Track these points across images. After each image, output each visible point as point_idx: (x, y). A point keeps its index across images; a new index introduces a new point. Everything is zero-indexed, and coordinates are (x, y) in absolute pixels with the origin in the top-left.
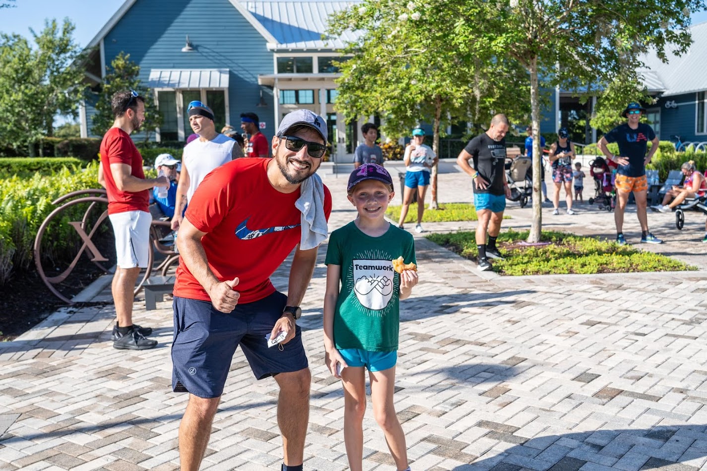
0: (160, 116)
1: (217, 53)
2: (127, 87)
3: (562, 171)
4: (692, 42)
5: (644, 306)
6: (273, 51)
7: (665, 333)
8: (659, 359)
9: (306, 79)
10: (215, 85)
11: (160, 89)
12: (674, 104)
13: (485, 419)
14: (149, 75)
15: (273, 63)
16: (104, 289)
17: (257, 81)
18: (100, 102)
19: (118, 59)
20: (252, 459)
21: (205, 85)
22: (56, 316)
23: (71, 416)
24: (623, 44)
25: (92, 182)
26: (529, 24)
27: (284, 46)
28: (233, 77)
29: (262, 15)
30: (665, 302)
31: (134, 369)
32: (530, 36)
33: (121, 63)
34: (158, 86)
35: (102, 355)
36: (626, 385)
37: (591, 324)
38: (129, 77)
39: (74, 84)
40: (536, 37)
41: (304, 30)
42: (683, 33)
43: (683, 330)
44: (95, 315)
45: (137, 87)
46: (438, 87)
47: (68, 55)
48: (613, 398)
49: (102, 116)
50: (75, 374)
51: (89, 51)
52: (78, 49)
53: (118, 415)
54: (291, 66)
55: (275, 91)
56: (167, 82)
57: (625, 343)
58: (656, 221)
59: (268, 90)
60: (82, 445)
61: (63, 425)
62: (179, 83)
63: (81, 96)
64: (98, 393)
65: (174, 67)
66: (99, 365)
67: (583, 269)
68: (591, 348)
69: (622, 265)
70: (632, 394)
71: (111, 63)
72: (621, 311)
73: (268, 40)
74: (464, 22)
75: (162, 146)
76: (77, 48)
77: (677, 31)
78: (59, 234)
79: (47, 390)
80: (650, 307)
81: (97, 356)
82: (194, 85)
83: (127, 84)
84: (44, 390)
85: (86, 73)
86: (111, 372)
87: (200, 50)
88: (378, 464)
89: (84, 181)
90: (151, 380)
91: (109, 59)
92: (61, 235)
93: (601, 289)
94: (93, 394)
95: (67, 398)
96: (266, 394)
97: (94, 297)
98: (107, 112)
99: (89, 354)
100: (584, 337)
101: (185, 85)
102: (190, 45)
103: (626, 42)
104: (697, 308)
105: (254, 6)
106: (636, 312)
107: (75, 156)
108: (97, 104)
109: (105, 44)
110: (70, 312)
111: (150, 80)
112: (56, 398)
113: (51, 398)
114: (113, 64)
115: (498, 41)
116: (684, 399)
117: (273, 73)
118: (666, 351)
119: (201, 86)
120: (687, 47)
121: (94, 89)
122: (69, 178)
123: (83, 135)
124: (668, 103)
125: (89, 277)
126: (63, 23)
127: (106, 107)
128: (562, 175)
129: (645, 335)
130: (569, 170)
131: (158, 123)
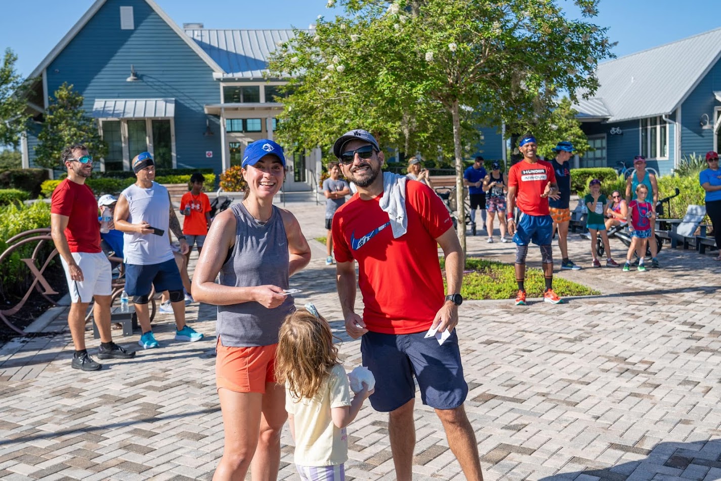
0: (104, 146)
1: (162, 82)
2: (71, 118)
3: (495, 201)
4: (600, 86)
5: (540, 326)
6: (219, 80)
7: (549, 350)
8: (534, 371)
9: (253, 109)
10: (160, 114)
11: (104, 119)
12: (618, 130)
13: (378, 420)
14: (93, 105)
15: (219, 92)
16: (54, 320)
17: (203, 110)
18: (44, 133)
19: (61, 89)
20: (185, 454)
21: (150, 114)
22: (10, 345)
23: (32, 427)
24: (531, 91)
25: (39, 218)
26: (450, 70)
27: (230, 76)
28: (179, 107)
29: (208, 43)
30: (559, 323)
31: (85, 388)
32: (451, 81)
33: (64, 93)
34: (102, 117)
35: (55, 378)
36: (501, 392)
37: (489, 343)
38: (73, 107)
39: (16, 114)
40: (457, 82)
41: (250, 58)
42: (591, 78)
43: (566, 346)
44: (47, 344)
45: (81, 117)
46: (373, 123)
47: (10, 85)
48: (486, 401)
49: (45, 146)
50: (32, 393)
51: (31, 82)
52: (19, 80)
53: (73, 424)
54: (238, 94)
55: (221, 121)
56: (111, 112)
57: (512, 358)
58: (582, 248)
59: (214, 119)
60: (44, 448)
61: (25, 433)
62: (124, 112)
63: (23, 127)
64: (54, 408)
65: (118, 97)
66: (54, 386)
67: (497, 295)
68: (483, 363)
69: (534, 291)
70: (504, 399)
71: (53, 93)
72: (517, 331)
73: (214, 69)
74: (386, 72)
75: (107, 176)
76: (19, 78)
77: (586, 76)
78: (9, 269)
79: (8, 407)
80: (544, 328)
81: (52, 379)
82: (140, 114)
83: (70, 115)
84: (6, 407)
85: (28, 104)
86: (64, 391)
87: (145, 79)
88: (286, 454)
89: (31, 217)
90: (100, 397)
91: (52, 89)
92: (11, 271)
93: (508, 312)
94: (50, 410)
95: (27, 413)
96: (200, 405)
97: (45, 328)
98: (50, 142)
99: (44, 377)
100: (479, 354)
101: (129, 115)
102: (135, 75)
103: (533, 89)
104: (585, 328)
105: (200, 34)
106: (531, 332)
107: (17, 187)
108: (40, 135)
109: (48, 74)
110: (23, 342)
111: (94, 110)
112: (17, 413)
113: (13, 414)
114: (57, 95)
115: (418, 88)
116: (543, 401)
117: (220, 103)
118: (543, 364)
119: (147, 115)
120: (595, 91)
121: (36, 119)
122: (17, 215)
123: (25, 165)
124: (613, 129)
125: (39, 310)
126: (5, 54)
127: (49, 138)
128: (495, 205)
129: (531, 351)
130: (502, 200)
131: (103, 153)
